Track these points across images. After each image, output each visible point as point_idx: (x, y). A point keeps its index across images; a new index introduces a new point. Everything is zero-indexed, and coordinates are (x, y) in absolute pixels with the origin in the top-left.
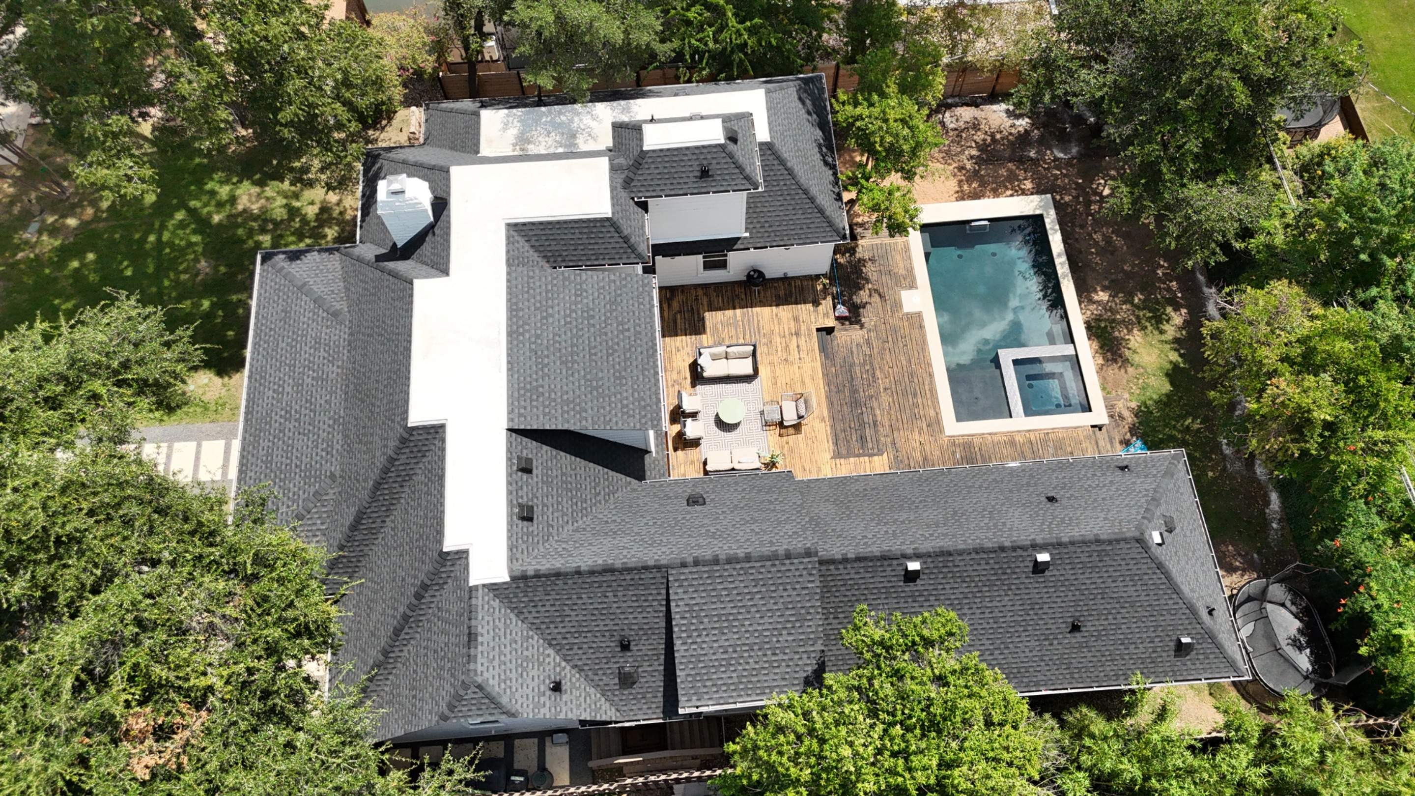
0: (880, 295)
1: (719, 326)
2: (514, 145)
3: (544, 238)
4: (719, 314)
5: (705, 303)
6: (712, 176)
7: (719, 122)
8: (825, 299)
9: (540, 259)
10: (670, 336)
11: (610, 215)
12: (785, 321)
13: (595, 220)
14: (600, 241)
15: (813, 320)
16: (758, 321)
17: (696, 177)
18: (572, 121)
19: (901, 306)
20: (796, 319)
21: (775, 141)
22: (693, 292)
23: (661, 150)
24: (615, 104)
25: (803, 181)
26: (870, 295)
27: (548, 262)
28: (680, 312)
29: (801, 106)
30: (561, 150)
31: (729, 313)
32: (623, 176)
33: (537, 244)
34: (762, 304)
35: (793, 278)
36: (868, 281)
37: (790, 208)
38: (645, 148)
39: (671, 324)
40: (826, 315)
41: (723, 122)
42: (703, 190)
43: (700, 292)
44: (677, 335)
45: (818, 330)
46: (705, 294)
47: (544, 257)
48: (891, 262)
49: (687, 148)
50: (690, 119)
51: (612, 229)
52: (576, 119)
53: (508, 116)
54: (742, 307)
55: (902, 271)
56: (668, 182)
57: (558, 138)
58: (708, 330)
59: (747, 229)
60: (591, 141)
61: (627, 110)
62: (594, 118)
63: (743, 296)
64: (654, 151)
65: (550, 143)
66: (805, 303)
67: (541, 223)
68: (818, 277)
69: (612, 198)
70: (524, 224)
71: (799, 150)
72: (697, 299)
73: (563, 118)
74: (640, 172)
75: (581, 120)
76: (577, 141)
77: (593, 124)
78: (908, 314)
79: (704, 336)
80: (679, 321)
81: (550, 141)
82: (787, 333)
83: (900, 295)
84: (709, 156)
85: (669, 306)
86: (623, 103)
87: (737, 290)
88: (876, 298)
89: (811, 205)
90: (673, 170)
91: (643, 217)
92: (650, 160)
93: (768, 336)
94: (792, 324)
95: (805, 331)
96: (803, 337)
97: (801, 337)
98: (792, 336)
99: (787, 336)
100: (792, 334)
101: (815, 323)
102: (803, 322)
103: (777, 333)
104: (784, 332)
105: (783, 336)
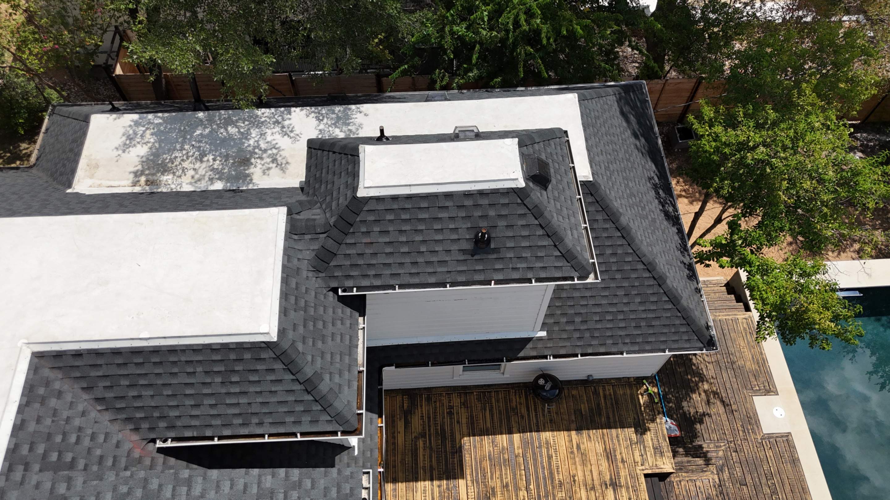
0: (723, 402)
1: (487, 464)
2: (137, 174)
3: (125, 382)
4: (486, 440)
5: (464, 421)
6: (496, 250)
7: (512, 144)
8: (653, 420)
9: (115, 427)
10: (407, 480)
11: (274, 337)
12: (593, 459)
13: (240, 347)
14: (252, 389)
15: (638, 458)
16: (550, 457)
17: (464, 251)
18: (246, 136)
19: (757, 423)
20: (610, 455)
21: (600, 180)
22: (445, 401)
23: (395, 198)
24: (324, 110)
25: (645, 248)
26: (708, 402)
27: (136, 430)
28: (423, 435)
29: (625, 124)
30: (218, 186)
31: (503, 439)
32: (316, 246)
33: (109, 395)
34: (556, 427)
35: (600, 381)
36: (702, 378)
37: (621, 292)
38: (361, 193)
39: (408, 459)
40: (658, 451)
41: (521, 145)
42: (477, 277)
43: (456, 401)
44: (417, 480)
45: (646, 476)
46: (464, 404)
47: (128, 420)
48: (731, 350)
49: (448, 195)
50: (455, 137)
51: (278, 366)
52: (254, 133)
53: (137, 124)
54: (522, 431)
55: (750, 365)
56: (408, 260)
57: (217, 164)
58: (468, 472)
59: (544, 326)
60: (275, 171)
61: (345, 120)
62: (286, 132)
63: (524, 410)
64: (378, 199)
65: (202, 172)
66: (623, 427)
67: (116, 352)
68: (639, 381)
69: (285, 295)
70: (78, 354)
71: (632, 195)
72: (450, 414)
73: (232, 130)
74: (350, 240)
75: (263, 135)
76: (252, 170)
77: (283, 142)
78: (770, 436)
79: (462, 482)
80: (421, 452)
81: (202, 168)
82: (597, 482)
83: (752, 403)
84: (492, 213)
85: (407, 424)
86: (338, 109)
87: (515, 399)
88: (718, 408)
89: (656, 289)
90: (419, 238)
91: (354, 326)
92: (371, 218)
93: (567, 486)
94: (603, 464)
95: (626, 479)
96: (624, 490)
97: (621, 491)
98: (607, 488)
99: (598, 487)
100: (606, 485)
101: (642, 465)
102: (623, 461)
103: (581, 480)
104: (593, 480)
105: (591, 486)
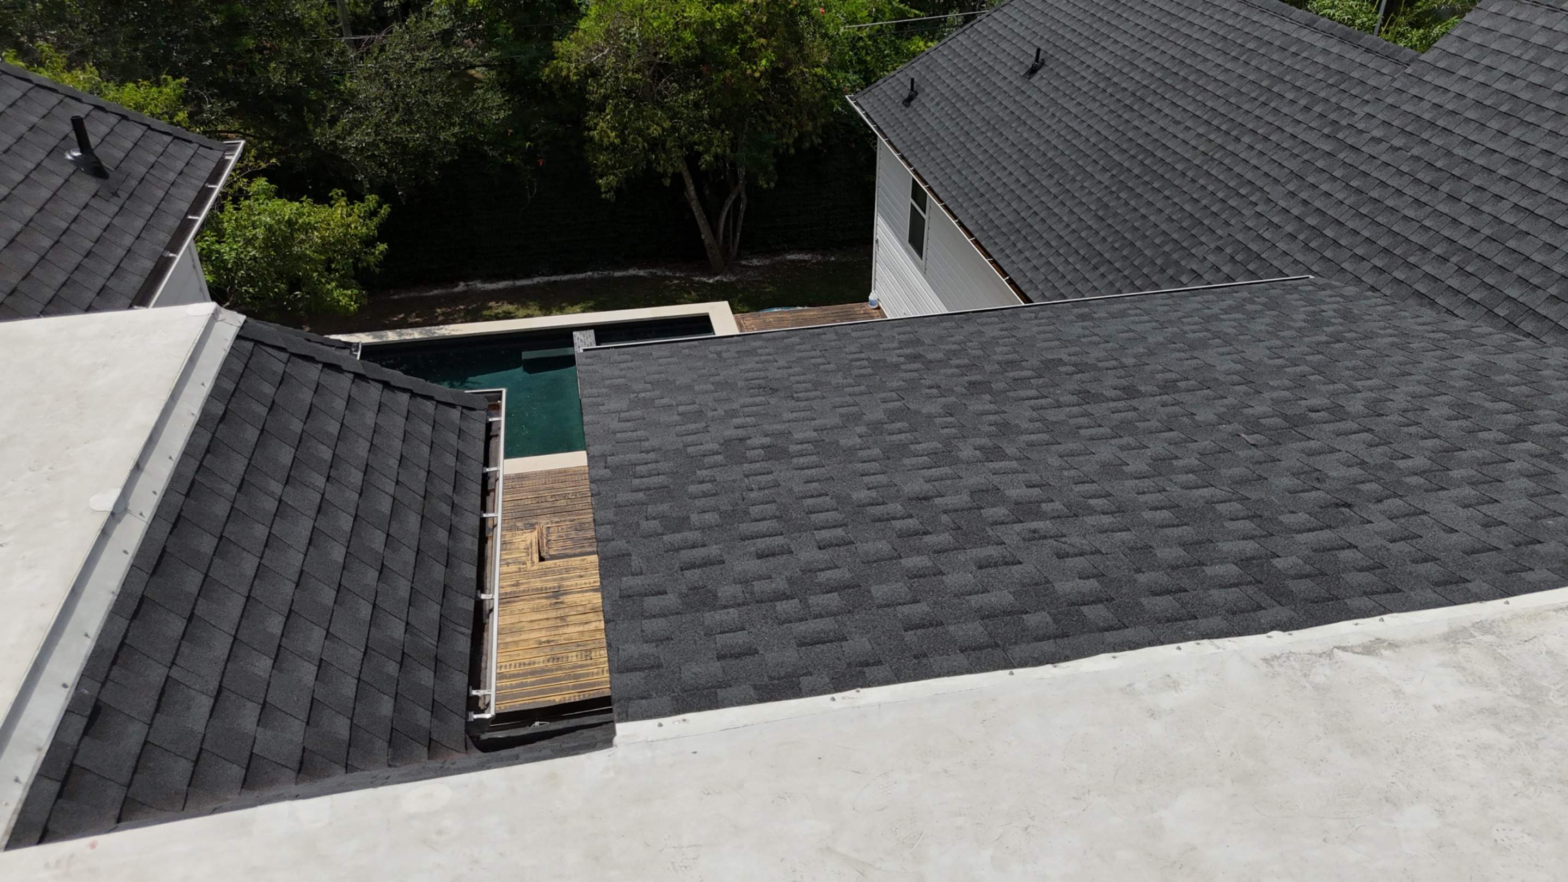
6: (122, 171)
17: (100, 196)
42: (172, 223)
45: (542, 560)
93: (557, 651)
94: (521, 607)
95: (546, 581)
96: (566, 583)
97: (568, 586)
98: (562, 603)
99: (560, 613)
100: (557, 603)
101: (524, 563)
102: (517, 584)
103: (548, 633)
104: (548, 619)
105: (559, 621)
